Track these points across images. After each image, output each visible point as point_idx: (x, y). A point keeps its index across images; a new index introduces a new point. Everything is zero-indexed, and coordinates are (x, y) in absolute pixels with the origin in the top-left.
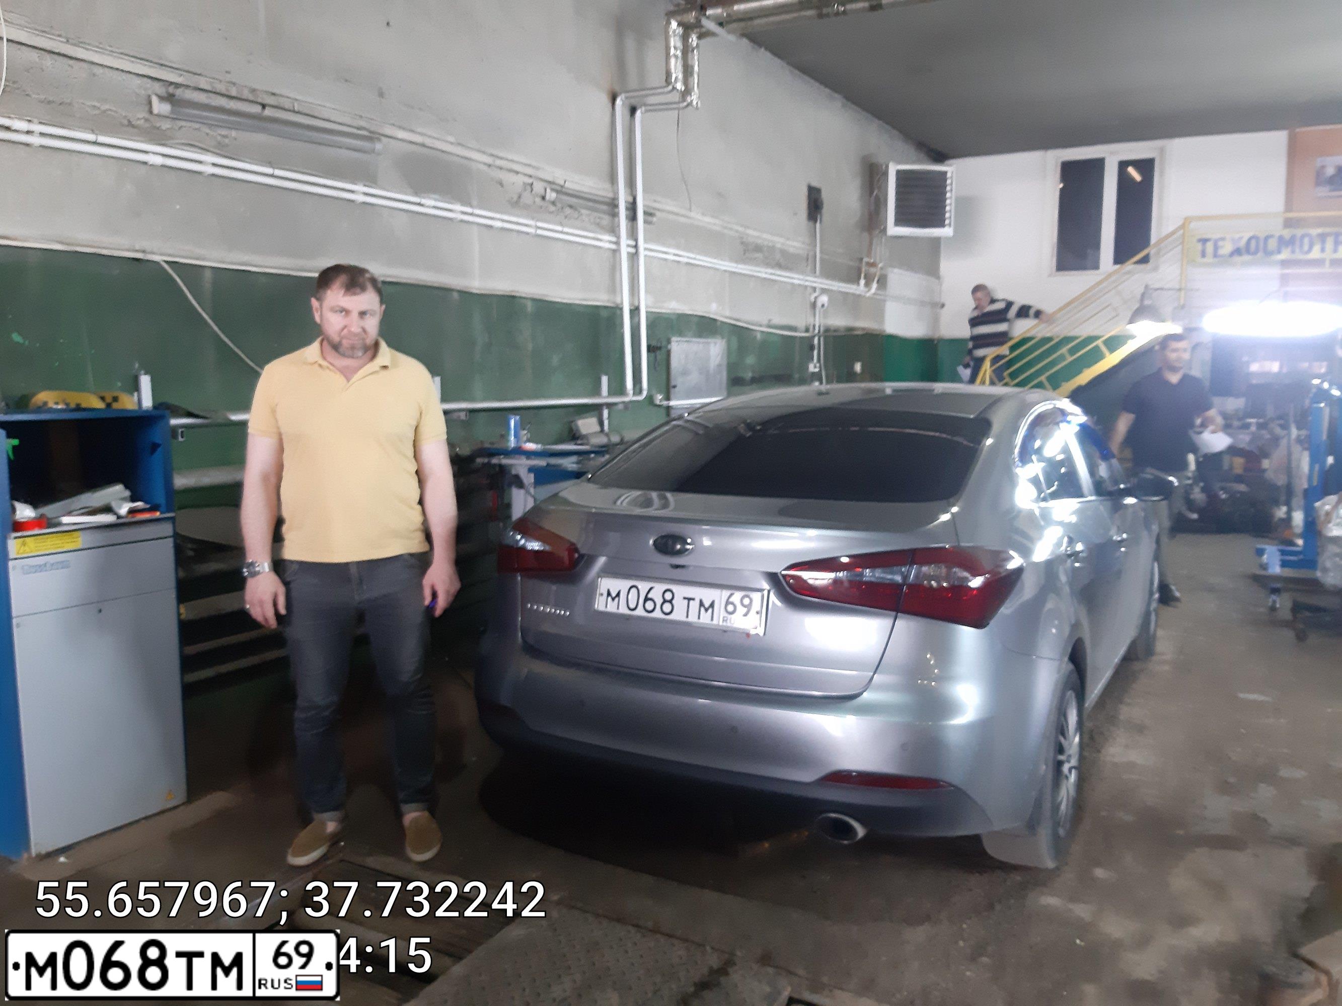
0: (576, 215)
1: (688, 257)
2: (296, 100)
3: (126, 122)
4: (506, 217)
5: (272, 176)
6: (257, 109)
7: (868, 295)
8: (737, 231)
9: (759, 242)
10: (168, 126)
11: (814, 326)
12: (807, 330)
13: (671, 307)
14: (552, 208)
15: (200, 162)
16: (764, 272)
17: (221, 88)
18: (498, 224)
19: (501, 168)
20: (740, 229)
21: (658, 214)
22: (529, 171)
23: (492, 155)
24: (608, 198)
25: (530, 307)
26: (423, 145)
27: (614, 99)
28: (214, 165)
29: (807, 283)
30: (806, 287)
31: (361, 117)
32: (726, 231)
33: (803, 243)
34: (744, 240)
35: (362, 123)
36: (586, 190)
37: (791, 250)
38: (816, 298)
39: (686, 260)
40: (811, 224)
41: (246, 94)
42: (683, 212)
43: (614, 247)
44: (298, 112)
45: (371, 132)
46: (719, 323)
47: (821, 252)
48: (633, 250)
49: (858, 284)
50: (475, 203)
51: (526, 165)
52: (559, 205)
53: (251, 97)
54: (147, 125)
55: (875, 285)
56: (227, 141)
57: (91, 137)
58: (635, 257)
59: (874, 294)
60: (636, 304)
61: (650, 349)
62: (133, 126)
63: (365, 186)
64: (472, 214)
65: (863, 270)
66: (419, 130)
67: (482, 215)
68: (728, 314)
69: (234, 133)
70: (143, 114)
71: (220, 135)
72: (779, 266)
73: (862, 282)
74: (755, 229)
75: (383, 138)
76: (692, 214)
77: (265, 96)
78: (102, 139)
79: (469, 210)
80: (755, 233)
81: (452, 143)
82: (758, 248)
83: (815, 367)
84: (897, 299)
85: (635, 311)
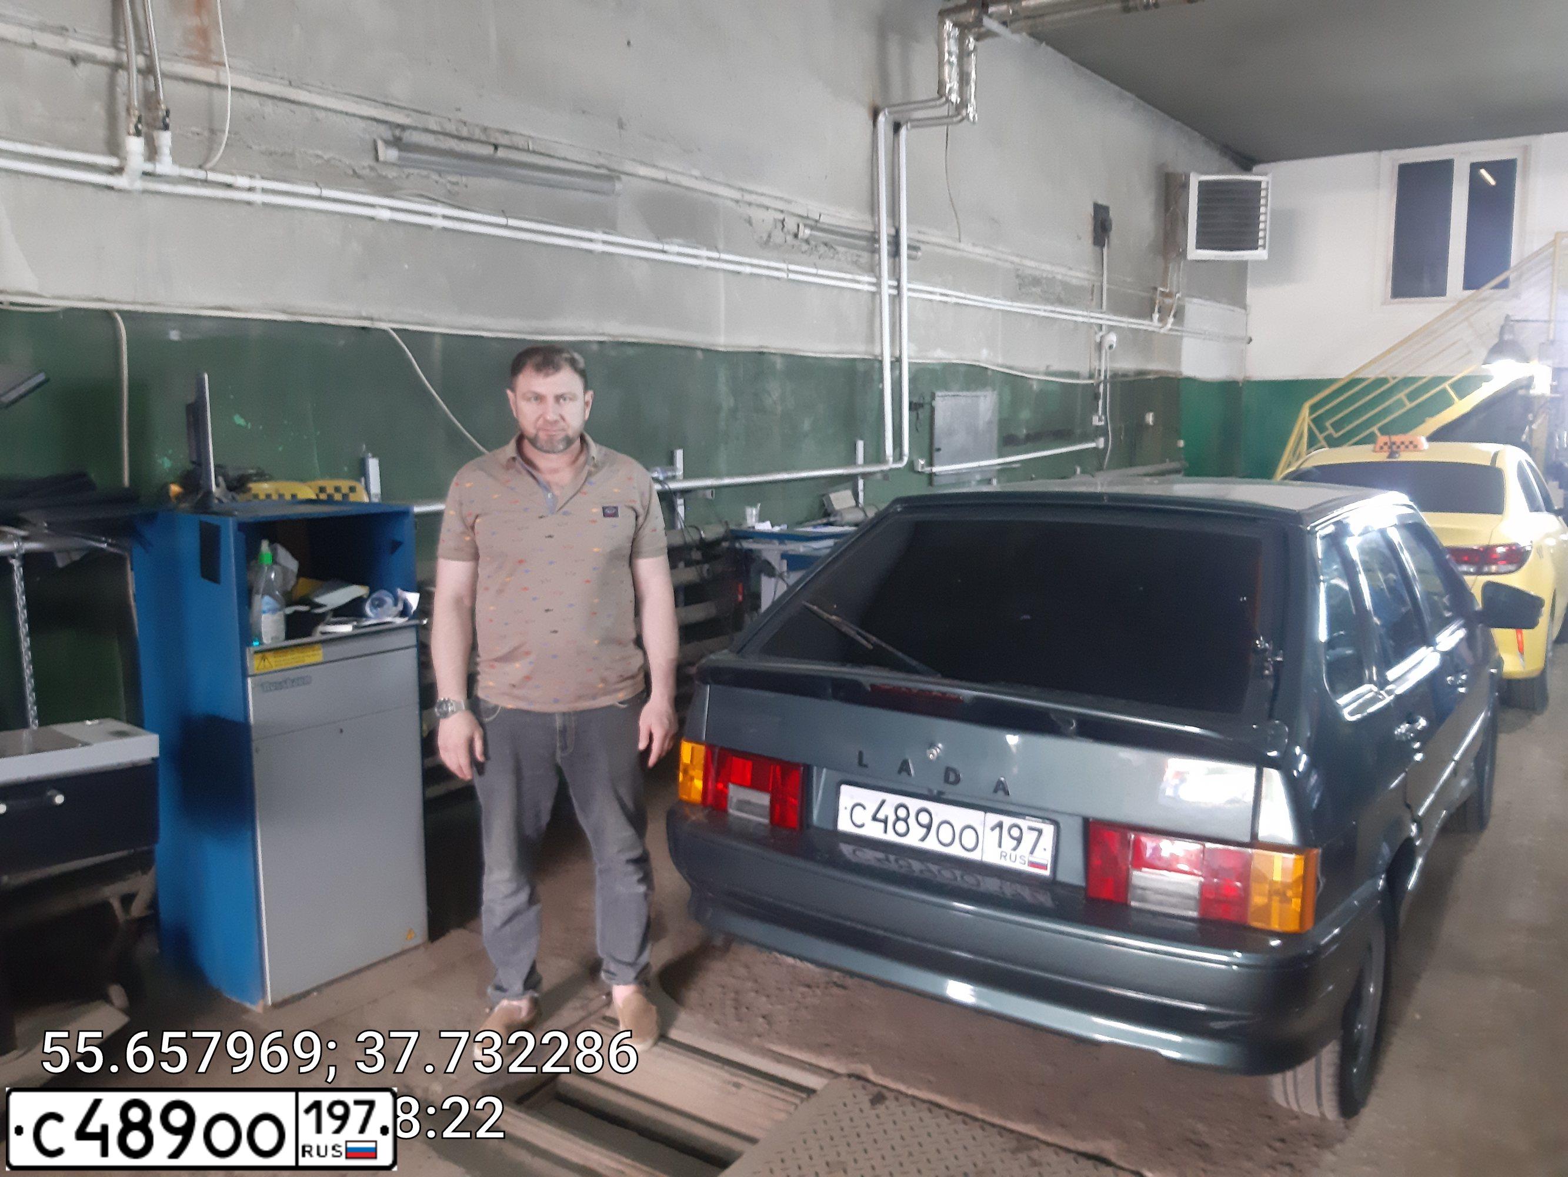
0: (831, 253)
1: (957, 297)
2: (530, 137)
3: (351, 172)
4: (755, 261)
5: (506, 227)
6: (488, 151)
7: (1162, 331)
8: (1012, 263)
9: (1037, 273)
10: (395, 174)
11: (1100, 371)
12: (1091, 377)
13: (936, 356)
14: (805, 247)
15: (430, 215)
16: (1042, 310)
17: (451, 128)
18: (748, 270)
19: (750, 204)
20: (1017, 260)
21: (923, 247)
22: (780, 205)
23: (742, 189)
24: (869, 232)
25: (779, 364)
26: (666, 182)
27: (875, 114)
28: (445, 217)
29: (1092, 321)
30: (1092, 324)
31: (599, 153)
32: (1000, 263)
33: (1088, 272)
34: (1020, 272)
35: (601, 161)
36: (844, 223)
37: (1074, 281)
38: (1102, 337)
39: (954, 300)
40: (1098, 249)
41: (478, 134)
42: (950, 243)
43: (873, 289)
44: (534, 152)
45: (609, 169)
46: (989, 373)
47: (1108, 283)
48: (894, 292)
49: (1151, 319)
50: (721, 246)
51: (776, 198)
52: (813, 243)
53: (483, 138)
54: (373, 174)
55: (1171, 320)
56: (456, 188)
57: (314, 191)
58: (897, 301)
59: (1171, 330)
60: (897, 354)
61: (912, 406)
62: (359, 177)
63: (605, 233)
64: (718, 260)
65: (1157, 301)
66: (662, 164)
67: (728, 260)
68: (1000, 361)
69: (464, 179)
70: (368, 161)
71: (450, 182)
72: (1060, 302)
73: (1156, 316)
74: (1032, 259)
75: (623, 177)
76: (962, 246)
77: (497, 135)
78: (327, 193)
79: (715, 255)
80: (1032, 264)
81: (696, 178)
82: (1036, 281)
83: (1100, 420)
84: (1197, 334)
85: (897, 362)
